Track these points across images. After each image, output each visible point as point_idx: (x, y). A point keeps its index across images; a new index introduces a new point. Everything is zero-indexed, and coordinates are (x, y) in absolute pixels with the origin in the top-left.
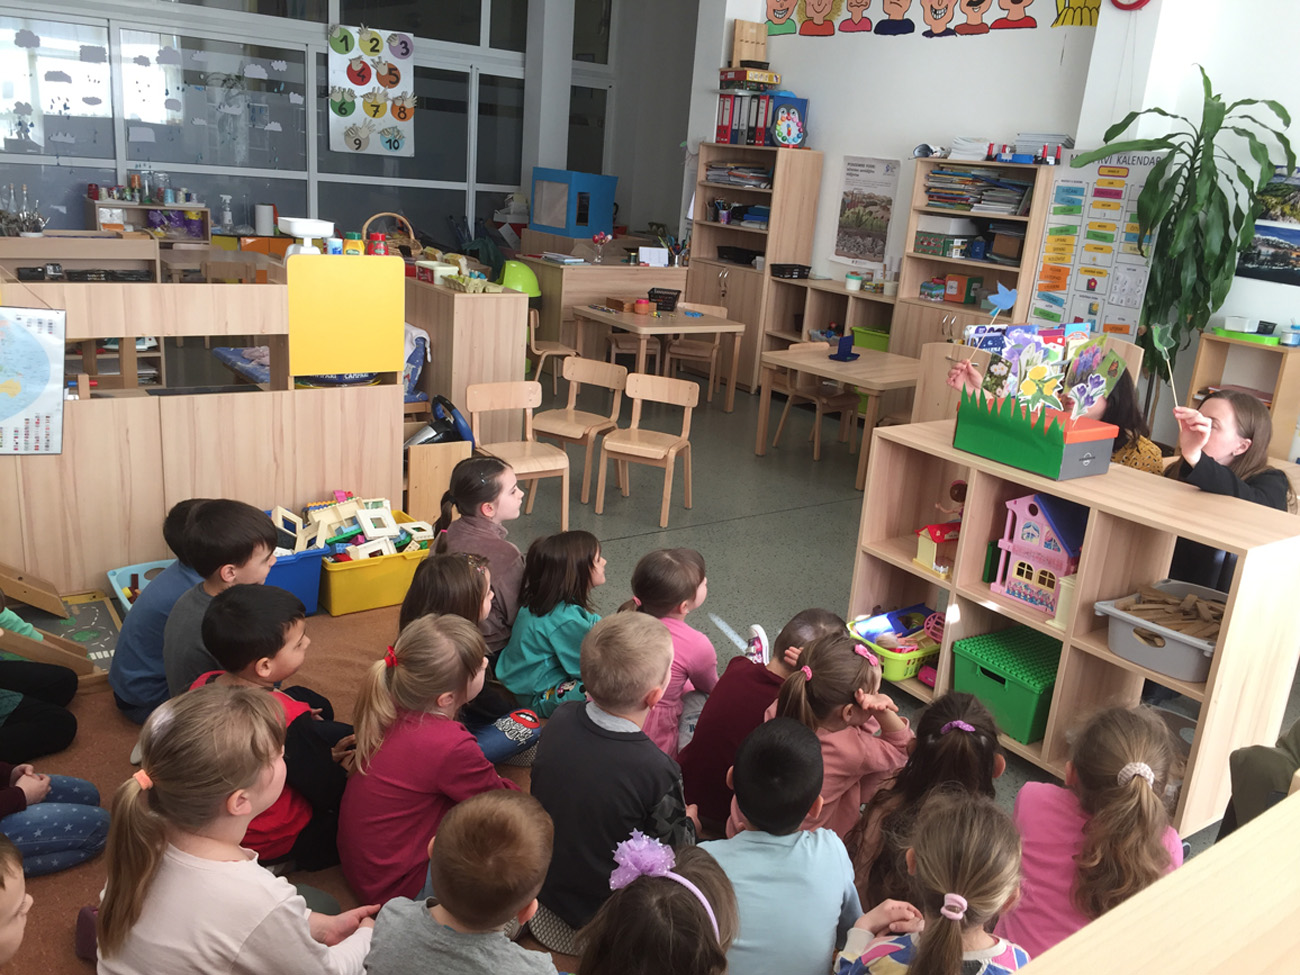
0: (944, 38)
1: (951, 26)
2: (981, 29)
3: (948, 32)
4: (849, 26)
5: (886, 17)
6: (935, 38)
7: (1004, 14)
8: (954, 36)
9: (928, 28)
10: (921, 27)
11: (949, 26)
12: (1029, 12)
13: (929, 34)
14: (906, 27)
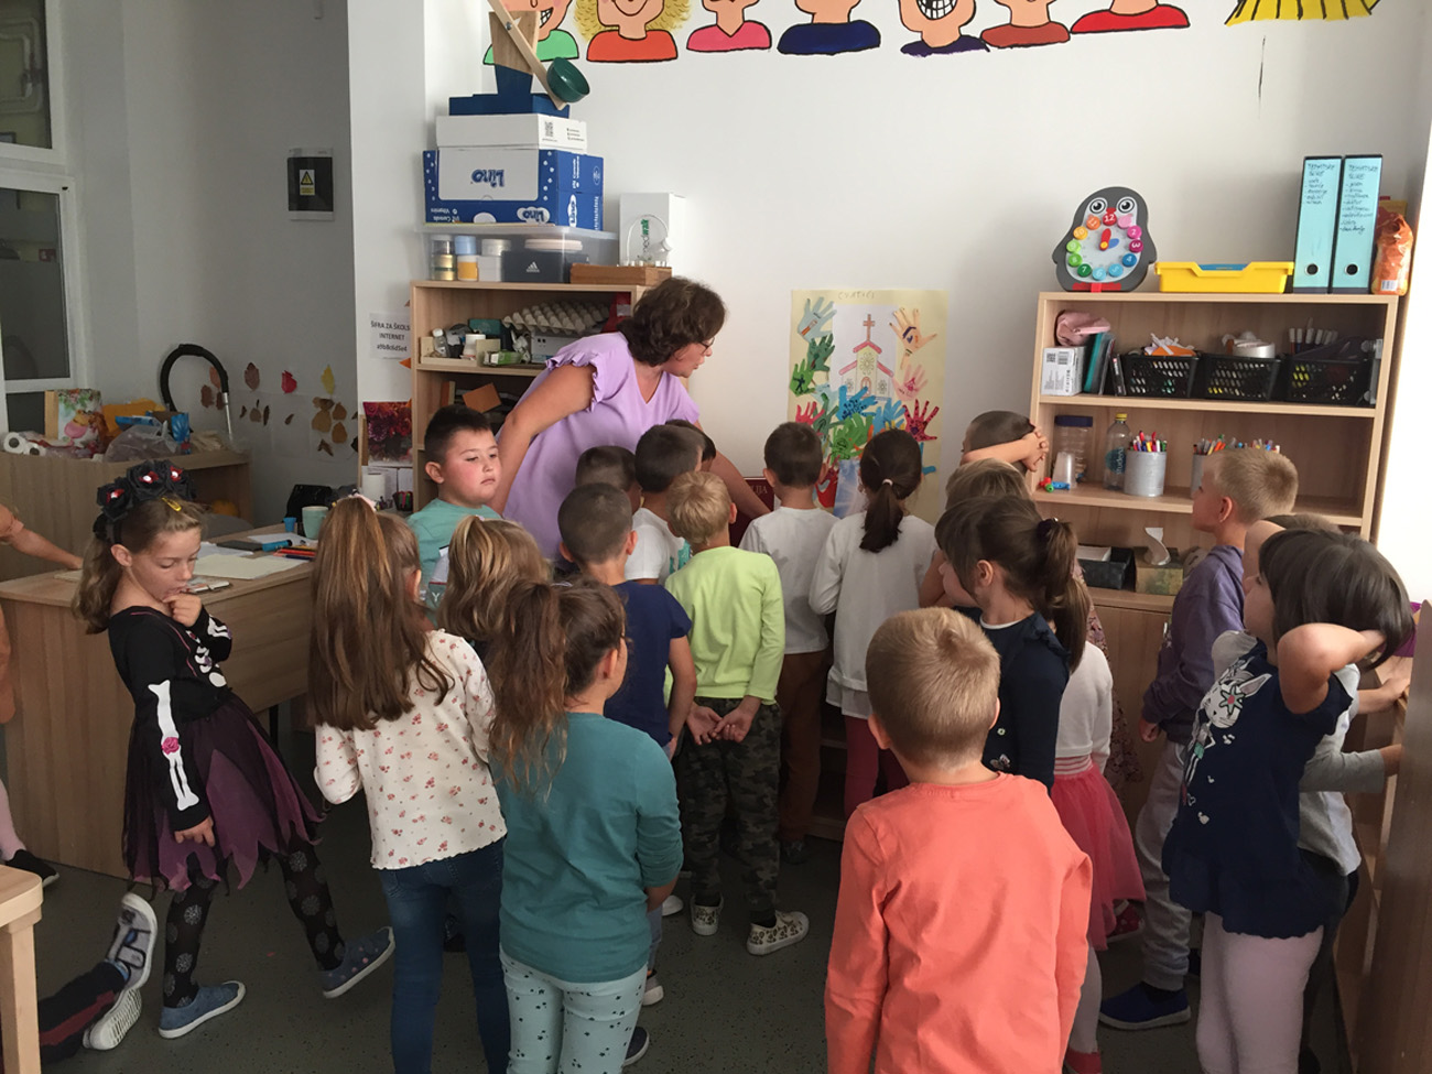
0: (957, 56)
1: (973, 31)
2: (1048, 34)
4: (706, 40)
5: (806, 19)
6: (934, 55)
7: (1103, 5)
8: (984, 51)
9: (916, 38)
10: (894, 35)
13: (918, 49)
14: (861, 36)
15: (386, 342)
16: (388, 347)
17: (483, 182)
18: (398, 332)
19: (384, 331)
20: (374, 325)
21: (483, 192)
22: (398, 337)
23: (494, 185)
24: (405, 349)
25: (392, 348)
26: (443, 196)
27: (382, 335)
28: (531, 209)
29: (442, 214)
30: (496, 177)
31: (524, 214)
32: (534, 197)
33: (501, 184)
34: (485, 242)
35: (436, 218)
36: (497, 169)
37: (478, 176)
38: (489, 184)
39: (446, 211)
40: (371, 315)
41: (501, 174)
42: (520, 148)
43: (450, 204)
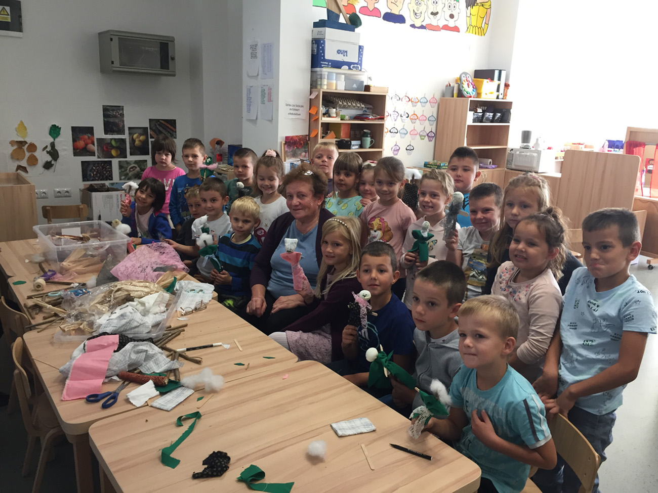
0: (420, 30)
3: (422, 27)
5: (389, 11)
6: (416, 29)
7: (446, 23)
8: (425, 30)
9: (413, 23)
10: (409, 22)
11: (423, 23)
12: (457, 24)
13: (413, 26)
14: (400, 19)
15: (292, 112)
16: (292, 114)
17: (340, 54)
18: (297, 108)
19: (291, 107)
20: (287, 105)
21: (340, 58)
22: (297, 110)
23: (344, 56)
24: (300, 115)
25: (295, 114)
26: (326, 57)
27: (291, 109)
28: (356, 65)
29: (325, 64)
30: (344, 53)
31: (353, 67)
32: (357, 62)
33: (347, 56)
34: (338, 75)
35: (323, 66)
36: (346, 50)
37: (339, 52)
38: (342, 55)
39: (327, 63)
40: (285, 101)
41: (346, 52)
42: (353, 44)
43: (329, 61)
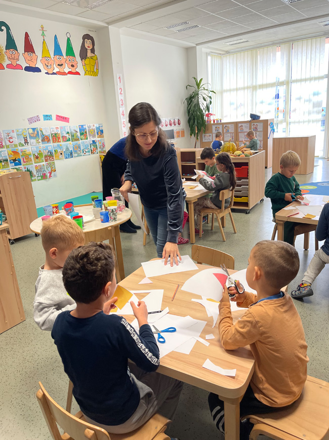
0: (53, 75)
1: (55, 71)
2: (64, 74)
3: (54, 74)
4: (9, 66)
5: (28, 66)
6: (50, 75)
7: (70, 70)
8: (57, 75)
9: (47, 71)
10: (44, 71)
11: (54, 71)
12: (77, 70)
13: (47, 73)
14: (38, 70)
